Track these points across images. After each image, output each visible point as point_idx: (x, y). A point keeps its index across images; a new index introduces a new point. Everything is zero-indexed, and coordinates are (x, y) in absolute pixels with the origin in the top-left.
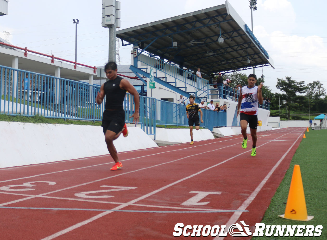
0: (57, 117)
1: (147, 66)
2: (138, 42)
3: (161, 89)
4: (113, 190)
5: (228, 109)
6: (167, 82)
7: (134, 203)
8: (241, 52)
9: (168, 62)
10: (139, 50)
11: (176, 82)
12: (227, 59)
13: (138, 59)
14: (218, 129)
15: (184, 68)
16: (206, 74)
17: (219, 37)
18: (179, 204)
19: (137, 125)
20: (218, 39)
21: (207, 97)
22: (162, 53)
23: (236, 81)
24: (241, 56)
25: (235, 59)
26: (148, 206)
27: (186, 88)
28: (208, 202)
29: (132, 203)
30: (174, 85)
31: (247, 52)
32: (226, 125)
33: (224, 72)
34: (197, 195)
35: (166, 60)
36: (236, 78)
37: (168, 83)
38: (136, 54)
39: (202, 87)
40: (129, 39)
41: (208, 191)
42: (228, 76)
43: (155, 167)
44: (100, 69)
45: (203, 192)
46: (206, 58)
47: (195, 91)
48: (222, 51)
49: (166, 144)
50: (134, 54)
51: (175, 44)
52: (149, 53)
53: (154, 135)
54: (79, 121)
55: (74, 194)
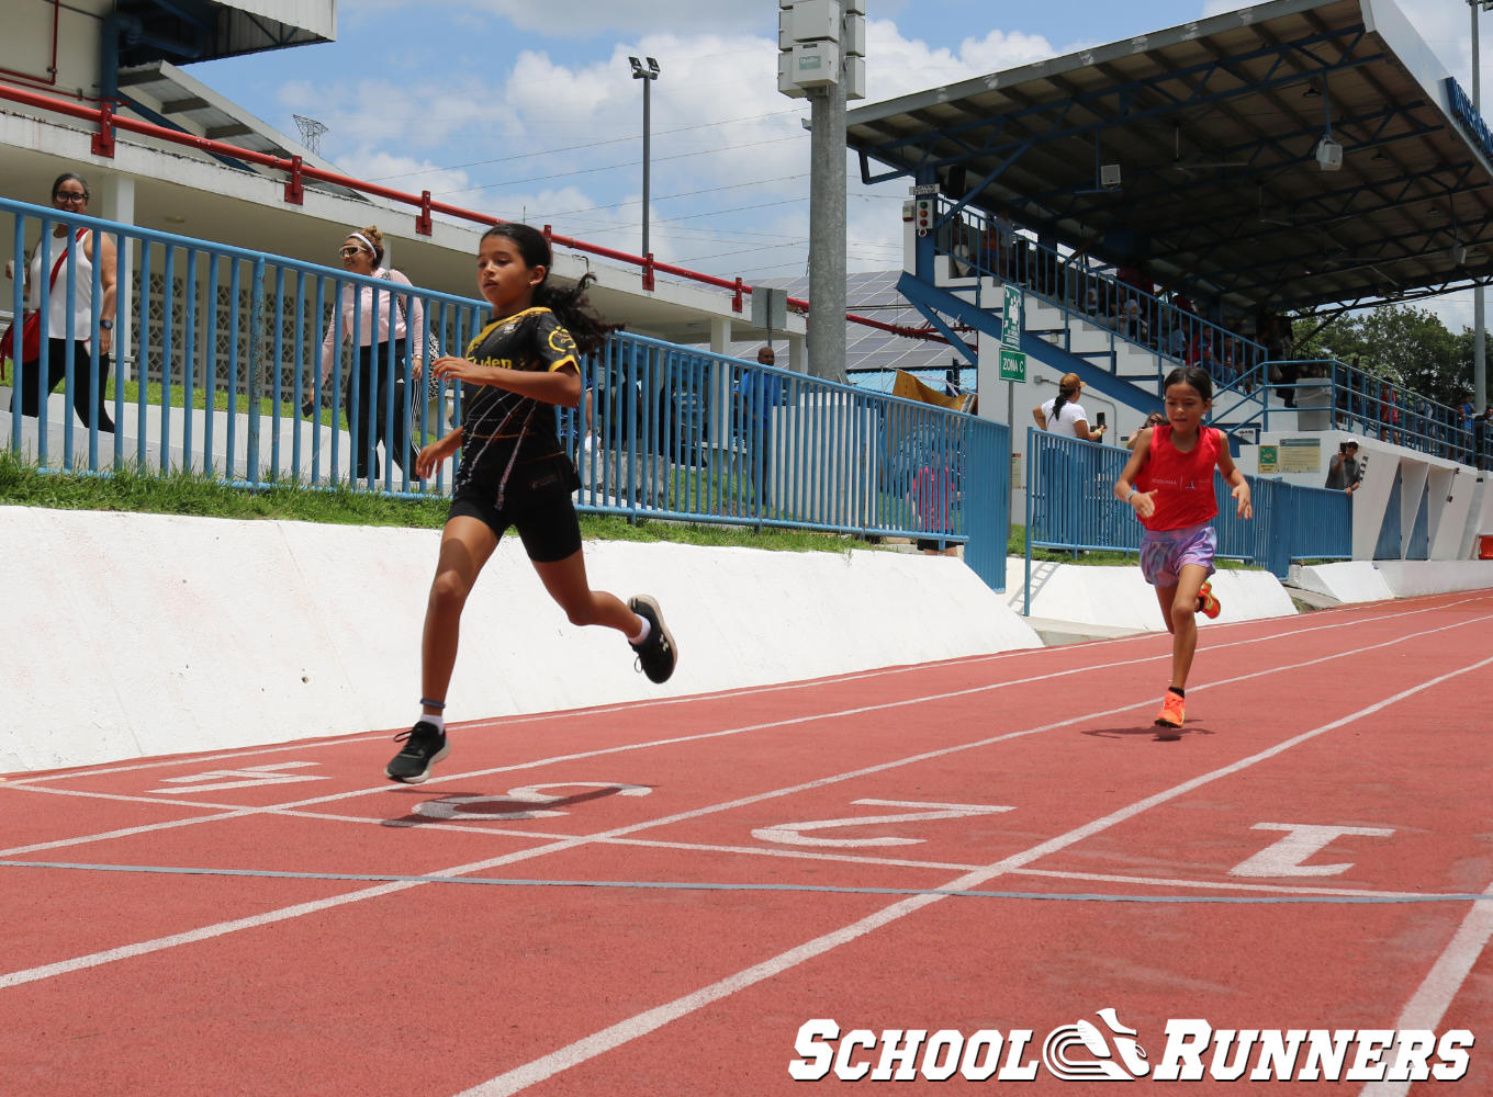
0: (600, 506)
2: (936, 166)
3: (1045, 385)
4: (912, 817)
6: (1074, 349)
7: (1023, 867)
8: (1420, 209)
9: (1074, 256)
10: (944, 201)
11: (1115, 353)
12: (1354, 247)
13: (936, 245)
14: (1312, 570)
17: (1321, 138)
18: (1223, 874)
20: (1315, 146)
21: (1259, 419)
22: (1050, 215)
23: (1392, 346)
24: (1421, 229)
25: (1390, 245)
26: (1086, 876)
28: (1347, 866)
29: (1013, 863)
30: (1104, 363)
31: (1448, 210)
32: (1350, 553)
33: (1335, 306)
34: (1286, 838)
35: (1064, 251)
36: (1390, 336)
37: (1077, 357)
38: (930, 219)
40: (897, 150)
41: (1330, 824)
42: (1352, 323)
43: (1062, 728)
44: (765, 293)
45: (1312, 827)
48: (1332, 203)
49: (1083, 636)
50: (919, 218)
51: (1110, 175)
52: (988, 215)
54: (694, 528)
55: (750, 830)
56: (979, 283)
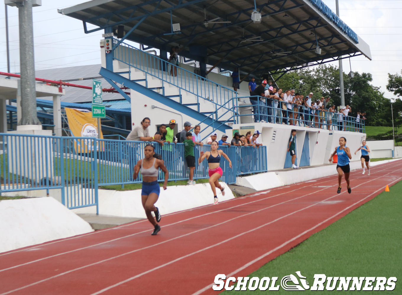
1: (130, 68)
2: (113, 26)
3: (156, 108)
5: (274, 139)
6: (166, 95)
8: (308, 33)
10: (115, 39)
11: (181, 95)
12: (286, 48)
13: (113, 56)
15: (208, 66)
16: (252, 74)
17: (253, 11)
19: (51, 191)
20: (251, 14)
24: (310, 41)
25: (299, 47)
27: (198, 104)
30: (177, 99)
31: (317, 34)
32: (266, 169)
33: (284, 70)
37: (167, 98)
38: (110, 46)
39: (227, 100)
40: (97, 20)
46: (246, 47)
47: (214, 110)
48: (273, 33)
49: (107, 225)
50: (106, 46)
53: (95, 207)
56: (130, 70)
